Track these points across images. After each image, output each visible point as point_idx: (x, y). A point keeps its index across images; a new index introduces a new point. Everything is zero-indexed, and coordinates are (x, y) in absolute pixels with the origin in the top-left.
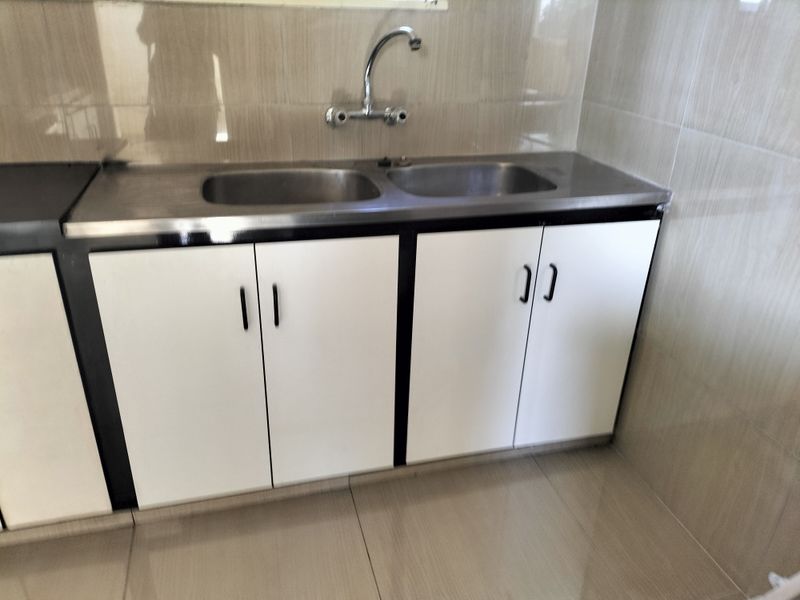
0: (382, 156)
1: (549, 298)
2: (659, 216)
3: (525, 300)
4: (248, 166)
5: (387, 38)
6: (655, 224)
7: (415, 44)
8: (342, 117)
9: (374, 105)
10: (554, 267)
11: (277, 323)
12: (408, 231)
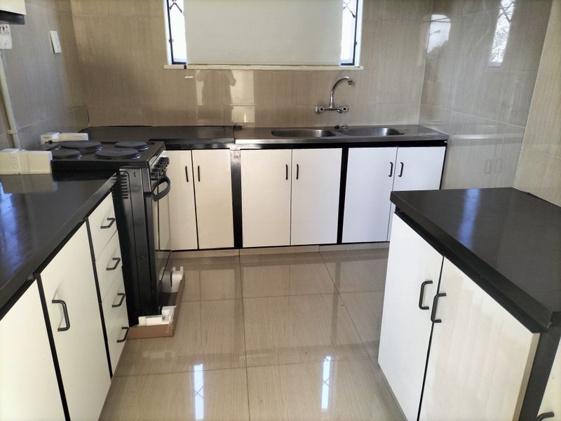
0: (336, 125)
1: (400, 176)
2: (445, 145)
3: (390, 176)
4: (288, 128)
5: (340, 81)
6: (443, 148)
7: (351, 82)
8: (322, 109)
9: (333, 105)
10: (402, 164)
11: (297, 178)
12: (345, 147)
